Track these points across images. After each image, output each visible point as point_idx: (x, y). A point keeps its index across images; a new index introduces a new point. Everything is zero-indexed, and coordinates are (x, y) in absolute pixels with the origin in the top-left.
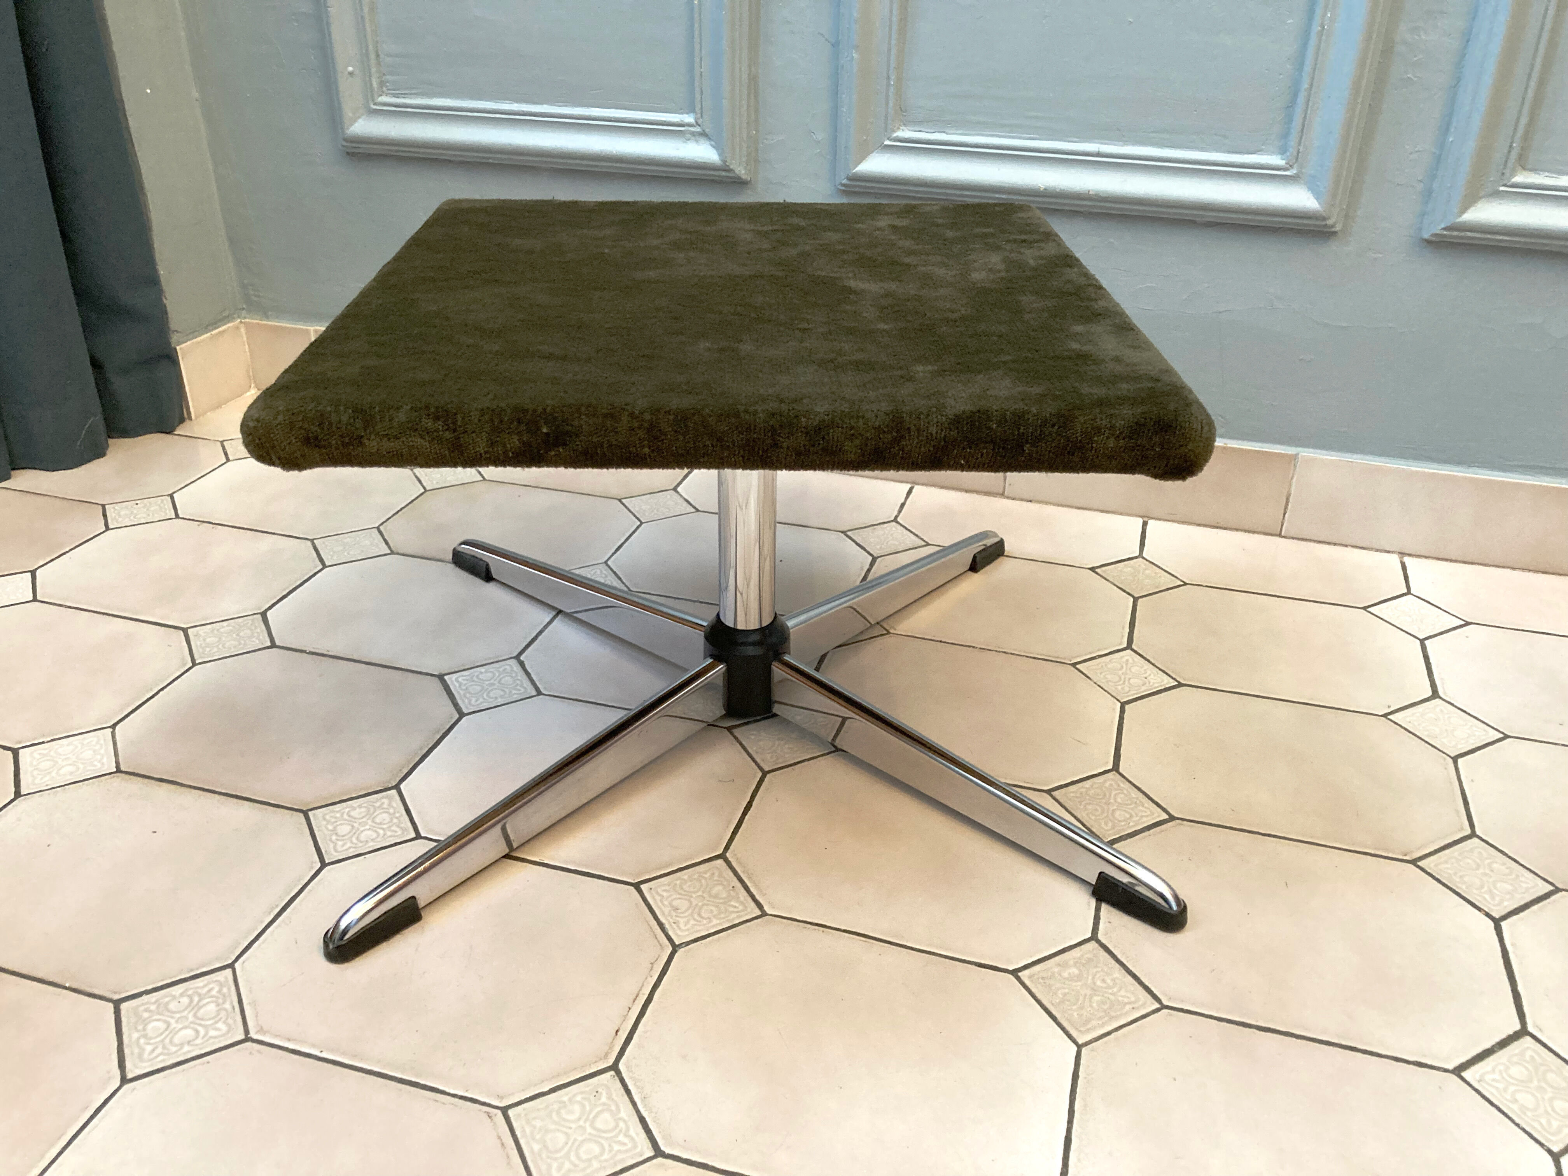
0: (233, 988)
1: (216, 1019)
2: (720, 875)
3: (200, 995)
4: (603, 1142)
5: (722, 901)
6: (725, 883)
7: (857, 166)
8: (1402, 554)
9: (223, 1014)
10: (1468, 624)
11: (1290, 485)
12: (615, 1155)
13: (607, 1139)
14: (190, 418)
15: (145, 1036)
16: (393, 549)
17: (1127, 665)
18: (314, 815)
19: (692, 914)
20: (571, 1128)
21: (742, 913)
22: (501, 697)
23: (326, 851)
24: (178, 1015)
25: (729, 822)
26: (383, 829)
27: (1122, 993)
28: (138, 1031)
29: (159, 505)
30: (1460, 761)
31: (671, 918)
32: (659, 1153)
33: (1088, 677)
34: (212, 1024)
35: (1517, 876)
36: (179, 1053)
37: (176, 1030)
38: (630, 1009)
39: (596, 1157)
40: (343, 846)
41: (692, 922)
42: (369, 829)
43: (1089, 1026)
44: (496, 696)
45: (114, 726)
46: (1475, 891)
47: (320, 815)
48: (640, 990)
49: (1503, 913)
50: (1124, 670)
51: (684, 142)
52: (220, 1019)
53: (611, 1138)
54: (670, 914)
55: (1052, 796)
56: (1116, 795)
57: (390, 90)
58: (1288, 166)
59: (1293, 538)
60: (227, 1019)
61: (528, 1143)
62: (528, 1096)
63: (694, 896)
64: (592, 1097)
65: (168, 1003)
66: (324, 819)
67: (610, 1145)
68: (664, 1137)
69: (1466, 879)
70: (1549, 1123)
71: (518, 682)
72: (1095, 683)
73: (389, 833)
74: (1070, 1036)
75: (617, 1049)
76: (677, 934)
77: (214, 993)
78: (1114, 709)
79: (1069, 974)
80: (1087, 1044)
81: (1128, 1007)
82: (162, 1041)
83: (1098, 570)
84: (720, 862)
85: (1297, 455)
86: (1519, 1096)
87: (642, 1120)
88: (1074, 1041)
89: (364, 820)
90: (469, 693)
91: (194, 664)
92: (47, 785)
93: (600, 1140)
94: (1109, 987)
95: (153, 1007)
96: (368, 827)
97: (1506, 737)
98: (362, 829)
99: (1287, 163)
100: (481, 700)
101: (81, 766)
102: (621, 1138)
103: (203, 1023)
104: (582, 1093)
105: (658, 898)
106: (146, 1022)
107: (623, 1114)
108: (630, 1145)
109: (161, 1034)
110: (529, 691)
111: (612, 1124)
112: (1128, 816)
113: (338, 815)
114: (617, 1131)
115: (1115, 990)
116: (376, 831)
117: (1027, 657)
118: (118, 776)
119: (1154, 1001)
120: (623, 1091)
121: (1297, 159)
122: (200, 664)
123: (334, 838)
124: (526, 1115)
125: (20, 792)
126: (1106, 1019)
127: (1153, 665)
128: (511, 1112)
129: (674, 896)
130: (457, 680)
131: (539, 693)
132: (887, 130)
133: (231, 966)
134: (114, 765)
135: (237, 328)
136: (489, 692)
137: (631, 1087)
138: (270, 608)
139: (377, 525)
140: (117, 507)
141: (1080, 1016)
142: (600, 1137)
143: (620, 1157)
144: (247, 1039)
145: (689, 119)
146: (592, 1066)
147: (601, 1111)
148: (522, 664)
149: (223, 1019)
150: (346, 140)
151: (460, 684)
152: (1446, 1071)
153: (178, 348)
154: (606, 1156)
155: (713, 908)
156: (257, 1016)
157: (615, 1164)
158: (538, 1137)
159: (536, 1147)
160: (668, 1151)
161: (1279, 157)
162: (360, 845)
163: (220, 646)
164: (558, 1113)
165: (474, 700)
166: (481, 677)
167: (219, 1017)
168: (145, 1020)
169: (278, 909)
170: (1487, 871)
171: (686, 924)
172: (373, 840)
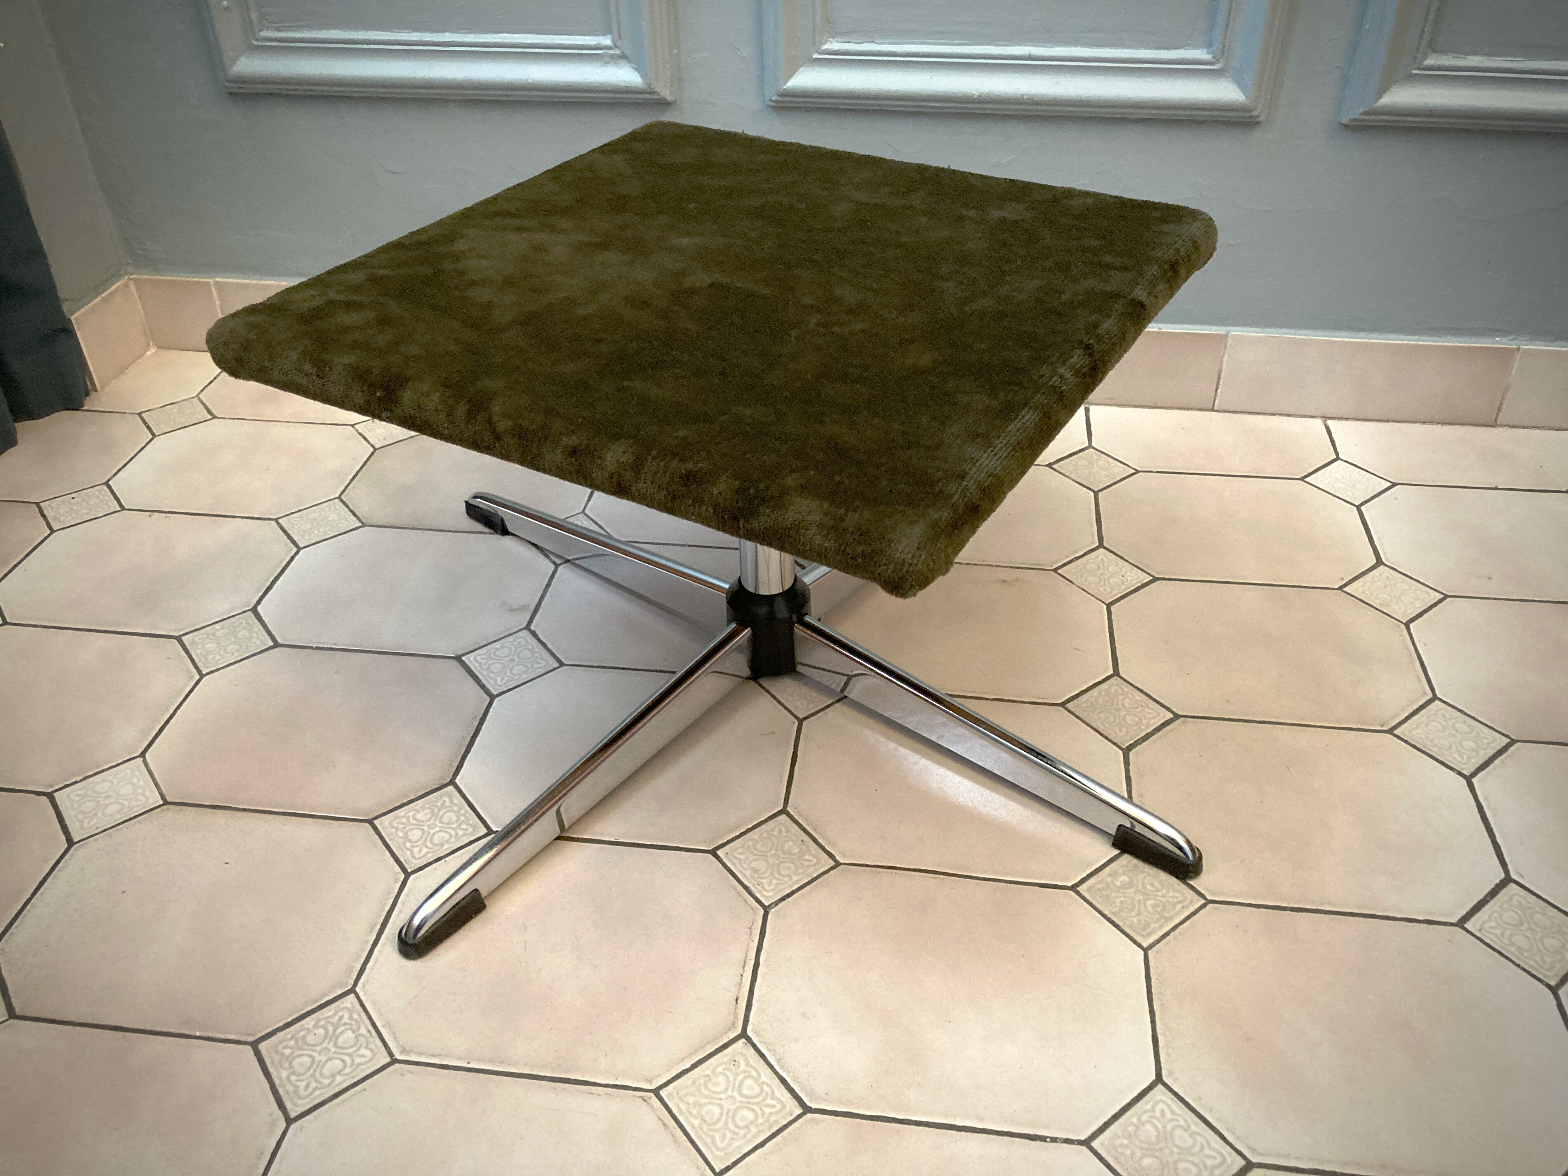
0: (363, 1014)
1: (357, 1046)
2: (787, 831)
3: (332, 1024)
4: (755, 1107)
5: (795, 857)
6: (794, 838)
7: (787, 82)
8: (1325, 418)
9: (362, 1039)
10: (1394, 485)
11: (1222, 363)
12: (769, 1118)
13: (756, 1104)
14: (96, 391)
15: (294, 1073)
16: (364, 521)
17: (1103, 564)
18: (380, 824)
19: (772, 874)
20: (721, 1099)
21: (817, 866)
22: (525, 672)
23: (405, 860)
24: (319, 1048)
25: (782, 776)
26: (453, 829)
27: (1171, 894)
28: (286, 1069)
29: (98, 497)
30: (1411, 626)
31: (754, 880)
32: (807, 1110)
33: (1071, 582)
34: (355, 1052)
35: (1478, 733)
36: (333, 1085)
37: (323, 1061)
38: (742, 976)
39: (752, 1123)
40: (420, 851)
41: (774, 881)
42: (440, 831)
43: (1149, 930)
44: (520, 673)
45: (143, 755)
46: (1446, 752)
47: (387, 823)
48: (746, 957)
49: (1473, 769)
50: (1101, 571)
51: (603, 66)
52: (361, 1045)
53: (760, 1102)
54: (752, 877)
55: (1066, 709)
56: (1123, 699)
57: (270, 23)
58: (1214, 60)
59: (1225, 411)
60: (367, 1045)
61: (687, 1120)
62: (673, 1075)
63: (769, 854)
64: (731, 1067)
65: (304, 1037)
66: (393, 827)
67: (761, 1110)
68: (807, 1095)
69: (1436, 741)
70: (1543, 959)
71: (537, 655)
72: (1079, 587)
73: (460, 833)
74: (1135, 942)
75: (741, 1017)
76: (763, 896)
77: (345, 1020)
78: (1101, 612)
79: (1121, 882)
80: (1151, 946)
81: (1179, 906)
82: (313, 1075)
83: (1055, 466)
84: (783, 817)
85: (1227, 334)
86: (1514, 939)
87: (783, 1081)
88: (1140, 946)
89: (432, 821)
90: (492, 672)
91: (202, 676)
92: (97, 828)
93: (750, 1106)
94: (1158, 890)
95: (292, 1043)
96: (438, 829)
97: (1446, 597)
98: (432, 831)
99: (1213, 57)
100: (506, 679)
101: (126, 803)
102: (769, 1101)
103: (345, 1051)
104: (722, 1064)
105: (737, 862)
106: (290, 1059)
107: (764, 1078)
108: (778, 1106)
109: (309, 1069)
110: (550, 663)
111: (757, 1090)
112: (1138, 719)
113: (404, 820)
114: (764, 1093)
115: (1164, 892)
116: (447, 832)
117: (1011, 567)
118: (168, 809)
119: (1199, 898)
120: (757, 1057)
121: (1223, 53)
122: (207, 674)
123: (408, 845)
124: (678, 1094)
125: (72, 840)
126: (1163, 920)
127: (1127, 561)
128: (663, 1093)
129: (751, 859)
130: (475, 659)
131: (562, 664)
132: (815, 44)
133: (353, 991)
134: (159, 797)
135: (126, 285)
136: (511, 669)
137: (764, 1051)
138: (259, 602)
139: (337, 495)
140: (54, 503)
141: (1139, 921)
142: (750, 1103)
143: (773, 1118)
144: (394, 1061)
145: (607, 41)
146: (724, 1037)
147: (745, 1078)
148: (534, 634)
149: (364, 1045)
150: (228, 81)
151: (480, 664)
152: (1451, 924)
153: (72, 318)
154: (760, 1121)
155: (791, 865)
156: (395, 1038)
157: (771, 1126)
158: (694, 1112)
159: (696, 1123)
160: (814, 1106)
161: (1205, 50)
162: (436, 848)
163: (222, 652)
164: (706, 1087)
165: (499, 679)
166: (498, 653)
167: (359, 1043)
168: (287, 1058)
169: (379, 926)
170: (1453, 732)
171: (770, 883)
172: (447, 842)
